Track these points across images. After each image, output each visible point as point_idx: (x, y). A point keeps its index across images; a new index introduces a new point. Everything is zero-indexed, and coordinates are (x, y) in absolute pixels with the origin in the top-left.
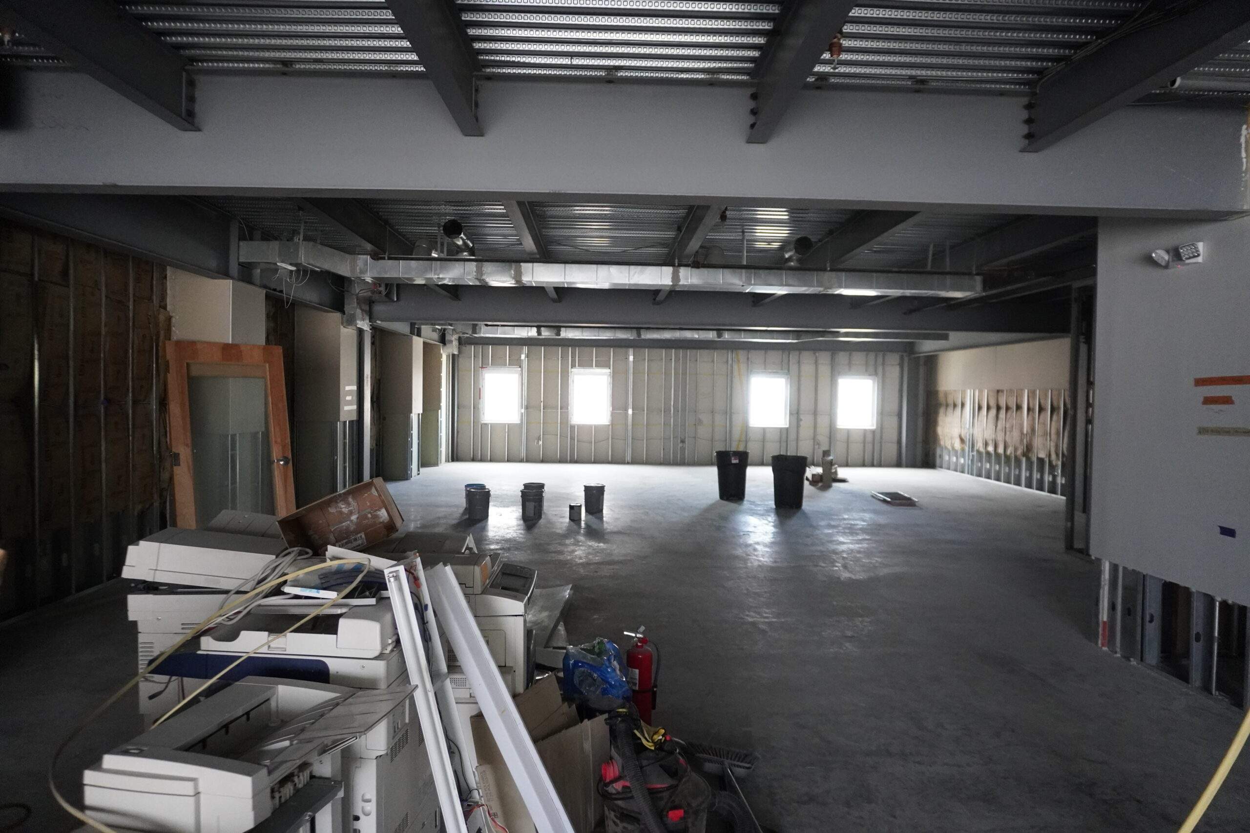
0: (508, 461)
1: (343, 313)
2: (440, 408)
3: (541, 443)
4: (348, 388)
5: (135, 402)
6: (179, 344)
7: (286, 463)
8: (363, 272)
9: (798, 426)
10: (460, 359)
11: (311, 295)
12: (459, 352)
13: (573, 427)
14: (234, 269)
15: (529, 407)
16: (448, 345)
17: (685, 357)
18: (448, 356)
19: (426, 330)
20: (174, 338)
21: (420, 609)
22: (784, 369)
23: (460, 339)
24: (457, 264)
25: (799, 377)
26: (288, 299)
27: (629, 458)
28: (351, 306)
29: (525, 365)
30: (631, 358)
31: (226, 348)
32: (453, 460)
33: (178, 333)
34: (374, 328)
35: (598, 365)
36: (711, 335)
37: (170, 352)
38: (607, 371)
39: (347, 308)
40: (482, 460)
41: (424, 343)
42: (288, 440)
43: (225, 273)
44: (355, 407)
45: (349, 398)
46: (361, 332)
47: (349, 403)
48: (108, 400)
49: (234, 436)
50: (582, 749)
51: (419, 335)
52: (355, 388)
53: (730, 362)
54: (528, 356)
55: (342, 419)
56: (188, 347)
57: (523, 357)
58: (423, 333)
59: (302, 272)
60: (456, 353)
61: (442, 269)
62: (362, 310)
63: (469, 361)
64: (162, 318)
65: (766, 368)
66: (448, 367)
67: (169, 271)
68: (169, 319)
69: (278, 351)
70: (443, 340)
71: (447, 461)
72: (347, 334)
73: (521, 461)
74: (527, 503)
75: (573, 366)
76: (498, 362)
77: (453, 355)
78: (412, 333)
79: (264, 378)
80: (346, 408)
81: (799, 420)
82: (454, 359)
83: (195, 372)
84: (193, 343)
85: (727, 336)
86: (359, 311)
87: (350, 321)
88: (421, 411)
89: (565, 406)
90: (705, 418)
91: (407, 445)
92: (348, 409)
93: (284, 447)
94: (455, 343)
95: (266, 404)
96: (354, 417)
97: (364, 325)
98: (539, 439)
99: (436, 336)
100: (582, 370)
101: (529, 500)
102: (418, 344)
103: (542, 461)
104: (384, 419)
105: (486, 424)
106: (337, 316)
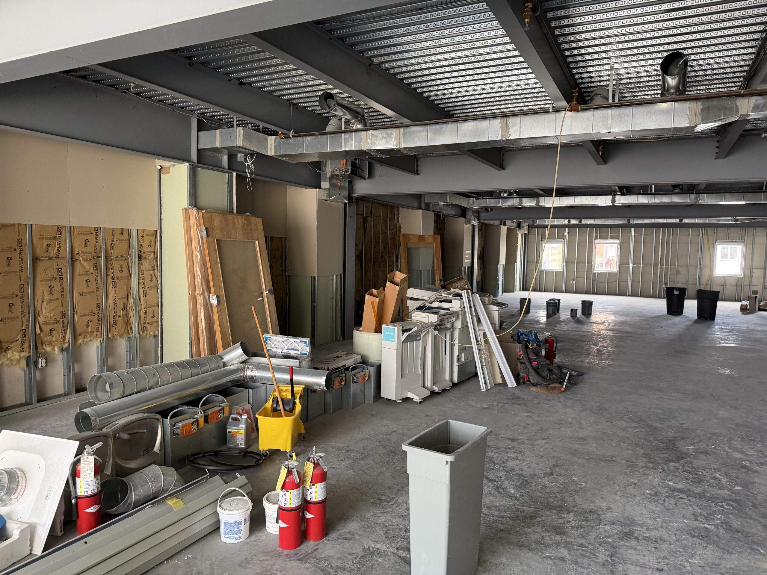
0: (555, 292)
1: (465, 218)
2: (516, 262)
3: (574, 282)
4: (467, 252)
5: (389, 257)
6: (404, 235)
7: (441, 281)
8: (472, 205)
9: (751, 276)
10: (529, 236)
11: (452, 212)
12: (529, 232)
13: (594, 274)
14: (423, 206)
15: (568, 262)
16: (522, 229)
17: (669, 233)
18: (522, 235)
19: (509, 223)
20: (402, 233)
21: (469, 301)
22: (740, 239)
23: (529, 226)
24: (511, 199)
25: (753, 244)
26: (443, 215)
27: (629, 292)
28: (469, 215)
29: (567, 238)
30: (633, 234)
31: (420, 237)
32: (523, 290)
33: (403, 231)
34: (480, 223)
35: (611, 238)
36: (676, 221)
37: (401, 238)
38: (617, 241)
39: (467, 216)
40: (540, 291)
41: (507, 228)
42: (441, 273)
43: (421, 209)
44: (470, 261)
45: (467, 256)
46: (474, 226)
47: (467, 259)
48: (382, 256)
49: (421, 271)
50: (516, 351)
51: (505, 225)
52: (470, 252)
53: (701, 235)
54: (568, 233)
55: (464, 266)
56: (407, 236)
57: (566, 234)
58: (507, 224)
59: (448, 205)
60: (527, 232)
61: (504, 202)
62: (474, 216)
63: (534, 237)
64: (398, 225)
65: (728, 239)
66: (522, 240)
67: (400, 208)
68: (400, 226)
69: (439, 237)
70: (519, 226)
71: (520, 290)
72: (467, 228)
73: (563, 292)
74: (549, 307)
75: (596, 239)
76: (551, 238)
77: (525, 234)
78: (501, 224)
79: (433, 248)
80: (466, 261)
81: (752, 273)
82: (526, 236)
83: (409, 246)
84: (409, 235)
85: (686, 221)
86: (473, 217)
87: (469, 222)
88: (504, 264)
89: (590, 262)
90: (683, 270)
91: (497, 280)
92: (467, 261)
93: (440, 275)
94: (526, 228)
95: (433, 257)
96: (470, 265)
97: (475, 223)
98: (573, 280)
99: (515, 224)
100: (601, 241)
101: (550, 306)
102: (504, 229)
103: (575, 293)
104: (486, 267)
105: (543, 271)
106: (463, 219)
